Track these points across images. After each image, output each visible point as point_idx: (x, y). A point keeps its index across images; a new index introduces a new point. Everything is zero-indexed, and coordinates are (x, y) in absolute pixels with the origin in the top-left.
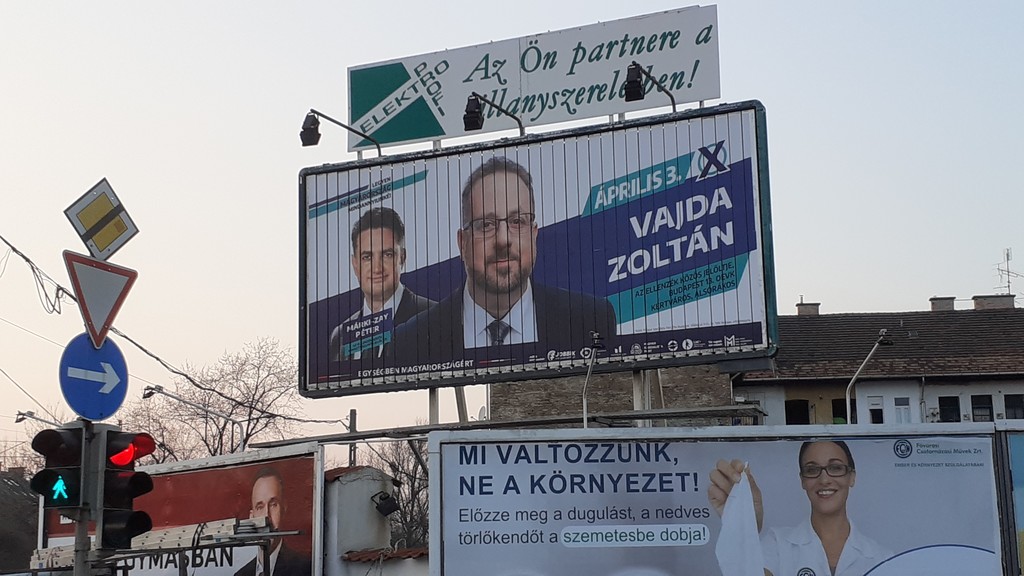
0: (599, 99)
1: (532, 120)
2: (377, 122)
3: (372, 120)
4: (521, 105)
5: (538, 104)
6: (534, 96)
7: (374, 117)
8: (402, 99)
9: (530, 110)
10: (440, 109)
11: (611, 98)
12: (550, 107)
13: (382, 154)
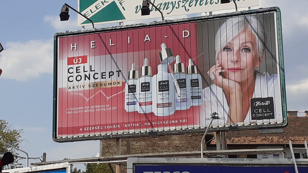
0: (200, 5)
1: (168, 13)
2: (92, 12)
3: (90, 12)
4: (162, 7)
5: (171, 6)
6: (169, 3)
7: (91, 10)
8: (105, 2)
9: (167, 9)
10: (123, 7)
11: (206, 4)
12: (176, 8)
13: (95, 28)
